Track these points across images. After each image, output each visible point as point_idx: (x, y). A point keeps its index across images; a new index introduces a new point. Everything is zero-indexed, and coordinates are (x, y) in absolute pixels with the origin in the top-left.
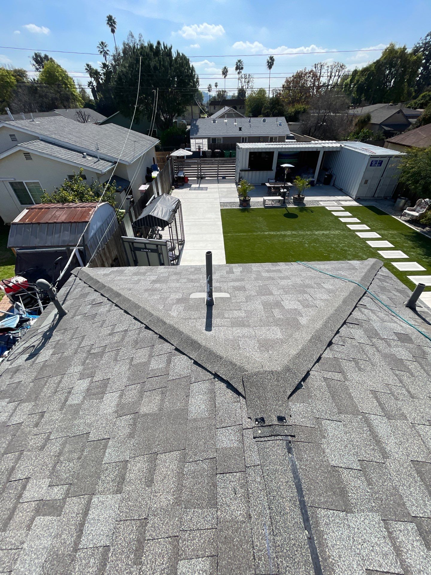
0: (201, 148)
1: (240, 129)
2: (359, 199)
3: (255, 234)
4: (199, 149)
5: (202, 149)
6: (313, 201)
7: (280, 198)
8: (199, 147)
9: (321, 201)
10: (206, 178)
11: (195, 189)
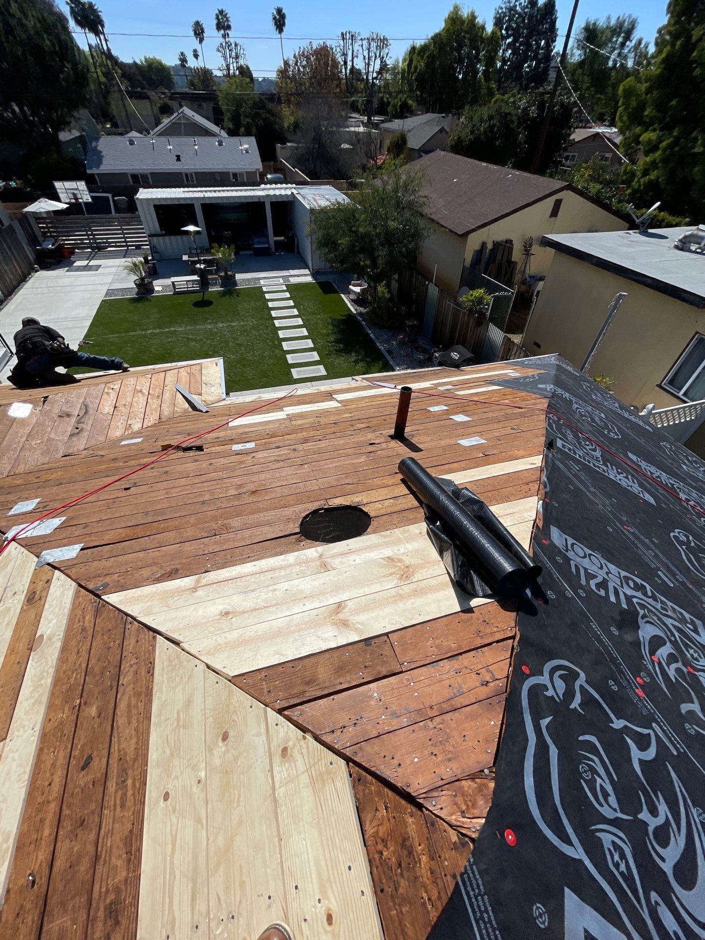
0: (79, 196)
1: (178, 158)
2: (318, 271)
3: (133, 333)
4: (76, 199)
5: (81, 198)
6: (252, 279)
7: (195, 277)
8: (74, 195)
9: (264, 278)
10: (109, 249)
11: (79, 269)
